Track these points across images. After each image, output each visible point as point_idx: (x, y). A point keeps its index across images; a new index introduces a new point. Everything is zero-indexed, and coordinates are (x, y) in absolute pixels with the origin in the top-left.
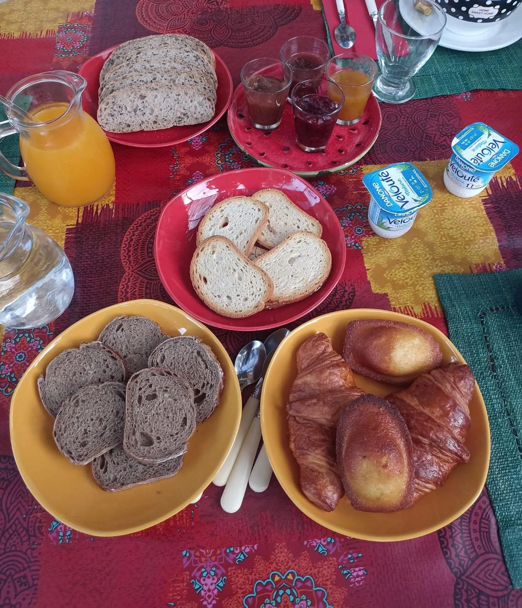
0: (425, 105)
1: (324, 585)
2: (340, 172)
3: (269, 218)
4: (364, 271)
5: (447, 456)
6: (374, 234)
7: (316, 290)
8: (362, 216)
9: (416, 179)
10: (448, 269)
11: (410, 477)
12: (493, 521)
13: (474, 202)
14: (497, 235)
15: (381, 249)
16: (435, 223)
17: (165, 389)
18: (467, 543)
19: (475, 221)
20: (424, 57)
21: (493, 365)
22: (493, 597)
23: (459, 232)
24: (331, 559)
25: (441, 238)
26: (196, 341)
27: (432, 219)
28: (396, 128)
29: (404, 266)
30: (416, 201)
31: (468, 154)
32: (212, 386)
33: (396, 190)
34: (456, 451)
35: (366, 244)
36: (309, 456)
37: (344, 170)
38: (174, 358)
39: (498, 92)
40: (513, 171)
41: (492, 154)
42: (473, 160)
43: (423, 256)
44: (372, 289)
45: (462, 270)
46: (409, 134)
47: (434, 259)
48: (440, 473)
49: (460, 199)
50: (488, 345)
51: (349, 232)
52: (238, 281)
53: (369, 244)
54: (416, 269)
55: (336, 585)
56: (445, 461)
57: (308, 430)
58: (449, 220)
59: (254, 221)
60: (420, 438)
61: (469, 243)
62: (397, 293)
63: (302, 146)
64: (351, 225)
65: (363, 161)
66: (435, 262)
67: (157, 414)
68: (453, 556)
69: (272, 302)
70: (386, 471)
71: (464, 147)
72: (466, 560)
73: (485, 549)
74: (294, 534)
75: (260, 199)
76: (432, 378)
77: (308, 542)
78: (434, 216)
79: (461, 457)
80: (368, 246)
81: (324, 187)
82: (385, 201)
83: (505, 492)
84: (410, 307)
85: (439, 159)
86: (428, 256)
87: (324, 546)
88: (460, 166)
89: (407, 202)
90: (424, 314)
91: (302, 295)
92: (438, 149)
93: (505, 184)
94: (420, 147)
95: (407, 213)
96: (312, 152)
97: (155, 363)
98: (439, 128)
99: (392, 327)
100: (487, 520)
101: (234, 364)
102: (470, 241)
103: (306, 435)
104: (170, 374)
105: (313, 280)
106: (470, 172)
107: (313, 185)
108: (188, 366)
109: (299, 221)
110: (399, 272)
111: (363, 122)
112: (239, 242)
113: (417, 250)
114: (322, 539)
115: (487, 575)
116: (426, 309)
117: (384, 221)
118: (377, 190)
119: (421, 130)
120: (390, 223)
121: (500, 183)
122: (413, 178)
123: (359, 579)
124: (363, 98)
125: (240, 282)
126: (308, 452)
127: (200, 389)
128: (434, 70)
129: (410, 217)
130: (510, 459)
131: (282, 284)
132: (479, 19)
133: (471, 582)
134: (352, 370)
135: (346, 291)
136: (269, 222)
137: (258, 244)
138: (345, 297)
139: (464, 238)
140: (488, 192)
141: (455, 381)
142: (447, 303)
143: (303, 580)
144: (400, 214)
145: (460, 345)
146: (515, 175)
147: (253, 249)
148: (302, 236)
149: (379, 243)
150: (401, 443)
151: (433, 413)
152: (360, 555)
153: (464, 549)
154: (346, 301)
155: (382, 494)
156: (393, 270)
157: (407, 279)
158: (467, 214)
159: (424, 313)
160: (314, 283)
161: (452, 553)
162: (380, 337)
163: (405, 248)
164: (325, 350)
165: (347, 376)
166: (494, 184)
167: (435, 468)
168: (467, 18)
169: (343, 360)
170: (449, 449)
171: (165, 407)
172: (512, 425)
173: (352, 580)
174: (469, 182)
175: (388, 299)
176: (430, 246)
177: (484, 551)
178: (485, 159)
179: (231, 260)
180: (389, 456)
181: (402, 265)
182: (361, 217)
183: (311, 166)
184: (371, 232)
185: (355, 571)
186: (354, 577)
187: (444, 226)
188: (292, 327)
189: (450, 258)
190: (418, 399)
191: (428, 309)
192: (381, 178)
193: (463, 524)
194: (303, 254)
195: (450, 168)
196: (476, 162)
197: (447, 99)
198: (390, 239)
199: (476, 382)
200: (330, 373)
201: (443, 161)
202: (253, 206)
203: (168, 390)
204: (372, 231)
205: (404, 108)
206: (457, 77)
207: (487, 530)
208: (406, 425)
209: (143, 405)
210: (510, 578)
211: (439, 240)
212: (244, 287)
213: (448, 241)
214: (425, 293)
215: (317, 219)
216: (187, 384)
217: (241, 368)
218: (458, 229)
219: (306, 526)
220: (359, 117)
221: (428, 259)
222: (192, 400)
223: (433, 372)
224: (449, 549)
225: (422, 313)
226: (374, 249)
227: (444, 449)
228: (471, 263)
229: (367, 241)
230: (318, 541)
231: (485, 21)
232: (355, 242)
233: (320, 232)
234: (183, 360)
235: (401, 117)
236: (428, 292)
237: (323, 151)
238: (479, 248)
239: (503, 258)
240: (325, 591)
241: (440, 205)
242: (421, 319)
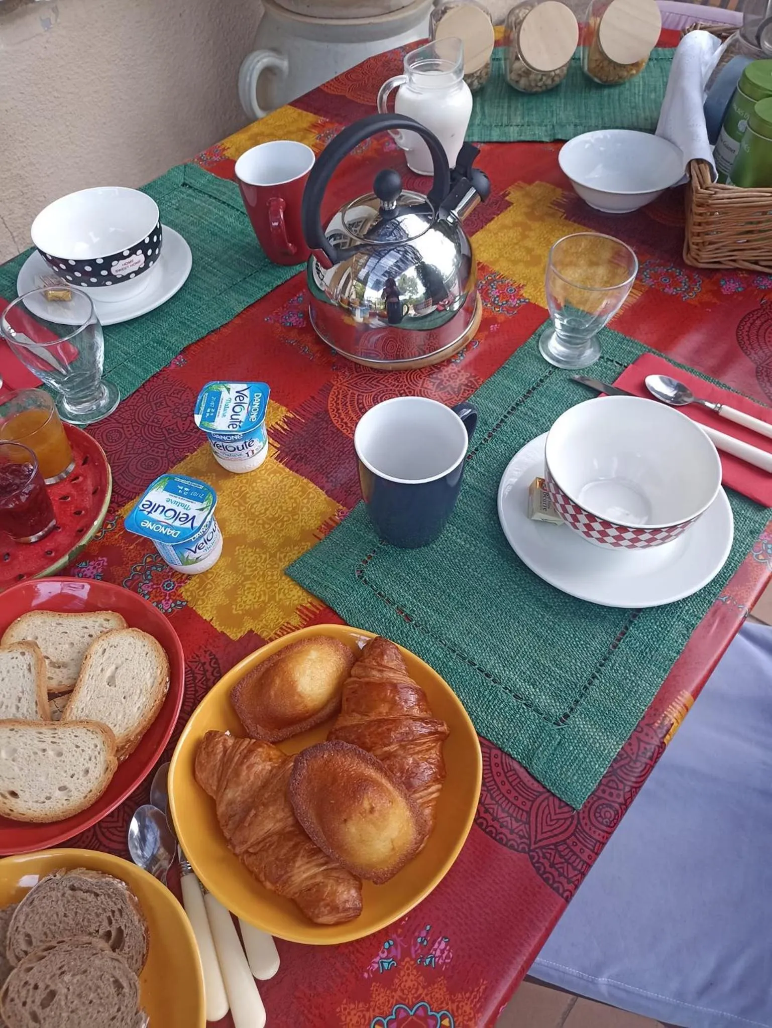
0: (141, 397)
1: (419, 998)
2: (97, 537)
3: (45, 654)
4: (207, 624)
5: (424, 743)
6: (189, 577)
7: (166, 691)
8: (160, 567)
9: (185, 486)
10: (294, 554)
11: (407, 798)
12: (516, 766)
13: (269, 467)
14: (316, 484)
15: (209, 586)
16: (246, 517)
17: (59, 972)
18: (511, 811)
19: (285, 485)
20: (97, 348)
21: (406, 615)
22: (568, 838)
23: (277, 508)
24: (403, 964)
25: (264, 528)
26: (58, 876)
27: (239, 515)
28: (126, 444)
29: (247, 586)
30: (202, 509)
31: (221, 423)
32: (120, 911)
33: (172, 513)
34: (428, 731)
35: (189, 594)
36: (293, 879)
37: (99, 531)
38: (44, 924)
39: (209, 337)
40: (284, 408)
41: (246, 408)
42: (231, 426)
43: (259, 560)
44: (231, 637)
45: (309, 544)
46: (146, 440)
47: (273, 556)
48: (433, 766)
49: (253, 474)
50: (387, 600)
51: (158, 596)
52: (58, 759)
53: (191, 592)
54: (261, 579)
55: (429, 985)
56: (427, 750)
57: (270, 852)
58: (257, 502)
59: (26, 672)
60: (386, 749)
61: (294, 512)
62: (262, 621)
63: (23, 539)
64: (155, 586)
65: (114, 505)
66: (276, 557)
67: (72, 1012)
68: (510, 836)
69: (123, 747)
70: (376, 814)
71: (212, 419)
72: (522, 827)
73: (530, 800)
74: (347, 980)
75: (15, 640)
76: (355, 679)
77: (368, 971)
78: (239, 510)
79: (437, 732)
80: (191, 595)
81: (89, 568)
82: (168, 534)
83: (505, 728)
84: (286, 624)
85: (199, 446)
86: (264, 556)
87: (387, 958)
88: (223, 441)
89: (194, 517)
90: (305, 620)
91: (153, 710)
92: (191, 436)
93: (286, 427)
94: (170, 447)
95: (203, 528)
96: (41, 539)
97: (22, 954)
98: (175, 414)
99: (278, 661)
100: (511, 771)
101: (131, 860)
102: (294, 508)
103: (273, 859)
104: (53, 947)
105: (154, 682)
106: (238, 440)
107: (74, 576)
108: (71, 915)
109: (86, 628)
110: (247, 597)
111: (81, 462)
112: (25, 712)
113: (248, 559)
114: (380, 953)
115: (549, 823)
116: (302, 612)
117: (186, 555)
118: (151, 528)
119: (156, 429)
120: (195, 552)
121: (280, 429)
122: (182, 488)
123: (446, 953)
124: (58, 436)
125: (62, 758)
126: (289, 875)
127: (109, 929)
128: (123, 354)
129: (211, 530)
130: (486, 693)
131: (120, 717)
132: (130, 274)
133: (541, 844)
134: (273, 743)
135: (205, 663)
136: (48, 658)
137: (52, 696)
138: (207, 671)
139: (286, 510)
140: (275, 447)
141: (377, 662)
142: (318, 591)
143: (393, 1017)
144: (196, 536)
145: (363, 622)
146: (289, 411)
147: (50, 707)
148: (103, 642)
149: (202, 583)
150: (371, 772)
151: (380, 713)
152: (428, 928)
153: (513, 819)
154: (212, 674)
155: (392, 841)
156: (239, 600)
157: (259, 597)
158: (272, 483)
159: (303, 619)
160: (157, 684)
161: (506, 833)
162: (273, 681)
163: (233, 567)
164: (225, 747)
165: (269, 754)
166: (274, 434)
167: (424, 765)
168: (116, 280)
169: (254, 741)
170: (420, 734)
171: (77, 993)
172: (464, 659)
173: (440, 961)
174: (246, 450)
175: (256, 634)
176: (259, 544)
177: (531, 803)
178: (242, 417)
179: (29, 742)
180: (367, 797)
181: (244, 586)
182: (160, 569)
183: (53, 554)
184: (184, 578)
185: (435, 950)
186: (440, 957)
187: (257, 513)
188: (167, 756)
189: (287, 542)
190: (357, 713)
191: (305, 611)
192: (145, 513)
193: (494, 795)
194: (120, 662)
195: (216, 449)
196: (235, 426)
197: (161, 377)
198: (211, 569)
199: (399, 646)
200: (248, 767)
201: (205, 445)
202: (10, 655)
203: (65, 968)
204: (184, 574)
205: (119, 416)
206: (153, 347)
207: (518, 780)
208: (361, 750)
209: (44, 1019)
210: (568, 805)
211: (263, 531)
212: (73, 760)
213: (273, 524)
214: (289, 597)
215: (107, 610)
216: (86, 939)
217: (143, 856)
218: (274, 505)
219: (352, 957)
220: (73, 460)
221: (266, 559)
222: (108, 952)
223: (353, 672)
224: (501, 833)
225: (302, 620)
226: (201, 593)
227: (416, 740)
228: (312, 530)
229: (187, 590)
230: (377, 959)
231: (138, 272)
232: (175, 601)
233: (122, 622)
234: (58, 915)
235: (122, 428)
236: (292, 593)
237: (55, 527)
238: (308, 509)
239: (338, 502)
240: (423, 1003)
241: (237, 494)
242: (306, 626)
